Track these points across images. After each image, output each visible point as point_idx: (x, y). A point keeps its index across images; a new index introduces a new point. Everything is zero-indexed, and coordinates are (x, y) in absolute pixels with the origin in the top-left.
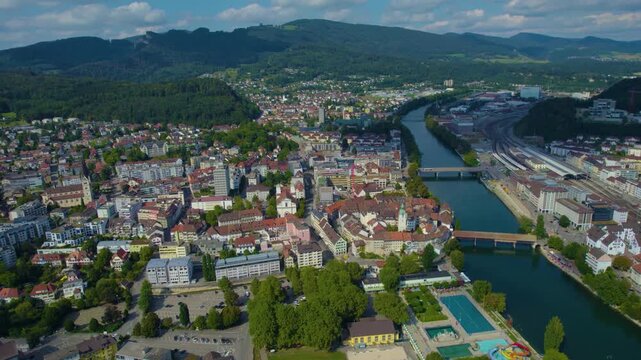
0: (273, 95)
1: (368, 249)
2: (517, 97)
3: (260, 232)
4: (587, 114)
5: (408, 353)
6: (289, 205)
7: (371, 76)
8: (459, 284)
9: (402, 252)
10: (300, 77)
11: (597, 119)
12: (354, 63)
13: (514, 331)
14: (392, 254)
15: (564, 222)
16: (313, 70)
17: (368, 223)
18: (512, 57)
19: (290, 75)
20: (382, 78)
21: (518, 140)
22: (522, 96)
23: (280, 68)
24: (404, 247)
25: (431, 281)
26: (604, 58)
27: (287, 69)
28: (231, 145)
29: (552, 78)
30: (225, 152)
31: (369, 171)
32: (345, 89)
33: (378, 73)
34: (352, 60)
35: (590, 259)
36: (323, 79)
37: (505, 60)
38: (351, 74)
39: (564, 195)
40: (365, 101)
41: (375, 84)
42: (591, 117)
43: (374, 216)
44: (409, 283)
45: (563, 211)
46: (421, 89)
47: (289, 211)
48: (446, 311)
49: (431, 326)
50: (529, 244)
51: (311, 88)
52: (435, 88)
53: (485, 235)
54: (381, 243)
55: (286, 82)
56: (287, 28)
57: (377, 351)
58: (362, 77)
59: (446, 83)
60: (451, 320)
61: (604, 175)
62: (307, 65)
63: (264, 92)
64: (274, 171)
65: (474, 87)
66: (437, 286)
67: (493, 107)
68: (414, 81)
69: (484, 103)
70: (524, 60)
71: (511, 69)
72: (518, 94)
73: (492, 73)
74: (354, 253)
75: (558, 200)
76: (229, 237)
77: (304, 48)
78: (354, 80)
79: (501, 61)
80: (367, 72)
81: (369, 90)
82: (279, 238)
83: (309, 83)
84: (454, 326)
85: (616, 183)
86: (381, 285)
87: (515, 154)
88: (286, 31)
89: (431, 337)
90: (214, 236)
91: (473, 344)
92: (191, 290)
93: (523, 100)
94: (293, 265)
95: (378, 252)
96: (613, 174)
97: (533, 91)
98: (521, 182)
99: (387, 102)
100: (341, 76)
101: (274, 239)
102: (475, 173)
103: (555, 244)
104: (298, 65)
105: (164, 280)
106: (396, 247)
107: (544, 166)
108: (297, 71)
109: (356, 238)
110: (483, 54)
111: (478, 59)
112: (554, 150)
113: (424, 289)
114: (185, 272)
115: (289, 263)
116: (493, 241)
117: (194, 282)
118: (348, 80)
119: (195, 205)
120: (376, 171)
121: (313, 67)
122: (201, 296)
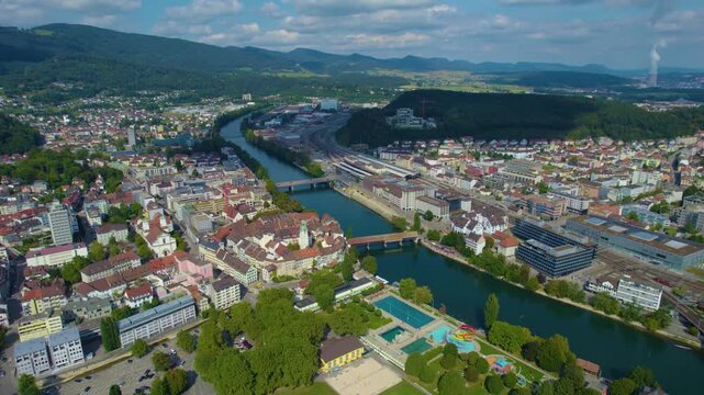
0: (47, 115)
1: (280, 273)
2: (318, 108)
3: (148, 278)
4: (394, 122)
5: (380, 362)
6: (167, 242)
7: (165, 92)
8: (381, 287)
9: (313, 269)
10: (76, 93)
11: (403, 126)
12: (142, 76)
13: (448, 317)
14: (305, 273)
15: (429, 216)
16: (92, 85)
17: (267, 246)
18: (296, 71)
19: (63, 91)
20: (177, 94)
21: (345, 149)
22: (323, 107)
23: (48, 83)
24: (315, 263)
25: (358, 290)
26: (371, 73)
27: (56, 84)
28: (30, 180)
29: (340, 90)
30: (25, 190)
31: (227, 192)
32: (137, 107)
33: (170, 88)
34: (138, 74)
35: (469, 244)
36: (108, 96)
37: (290, 74)
38: (139, 90)
39: (422, 193)
40: (167, 119)
41: (170, 99)
42: (398, 124)
43: (271, 238)
44: (339, 296)
45: (425, 207)
46: (222, 104)
47: (168, 247)
48: (386, 315)
49: (383, 332)
50: (411, 240)
51: (96, 106)
52: (236, 103)
53: (377, 238)
54: (292, 263)
55: (59, 99)
56: (38, 32)
57: (351, 369)
58: (154, 92)
59: (245, 97)
60: (396, 322)
61: (433, 173)
62: (82, 79)
63: (31, 112)
64: (118, 205)
65: (272, 100)
66: (365, 293)
67: (304, 119)
68: (211, 96)
69: (293, 116)
70: (308, 74)
71: (303, 82)
72: (319, 107)
73: (286, 86)
74: (267, 280)
75: (418, 198)
76: (110, 292)
77: (74, 58)
78: (147, 96)
79: (288, 75)
80: (159, 87)
81: (166, 106)
82: (175, 281)
83: (92, 101)
84: (402, 326)
85: (445, 178)
86: (316, 304)
87: (353, 162)
88: (39, 36)
89: (390, 341)
90: (91, 295)
91: (428, 337)
92: (90, 368)
93: (326, 111)
94: (208, 307)
95: (291, 273)
96: (440, 171)
97: (331, 103)
98: (377, 186)
99: (194, 118)
100: (129, 92)
101: (168, 283)
102: (326, 183)
103: (432, 236)
104: (71, 79)
105: (46, 366)
106: (307, 264)
107: (384, 170)
108: (71, 86)
109: (264, 263)
110: (269, 68)
111: (266, 74)
112: (383, 155)
113: (355, 299)
114: (78, 347)
115: (204, 306)
116: (383, 243)
117: (90, 357)
118: (138, 96)
119: (31, 262)
120: (235, 191)
121: (92, 82)
122: (110, 371)
